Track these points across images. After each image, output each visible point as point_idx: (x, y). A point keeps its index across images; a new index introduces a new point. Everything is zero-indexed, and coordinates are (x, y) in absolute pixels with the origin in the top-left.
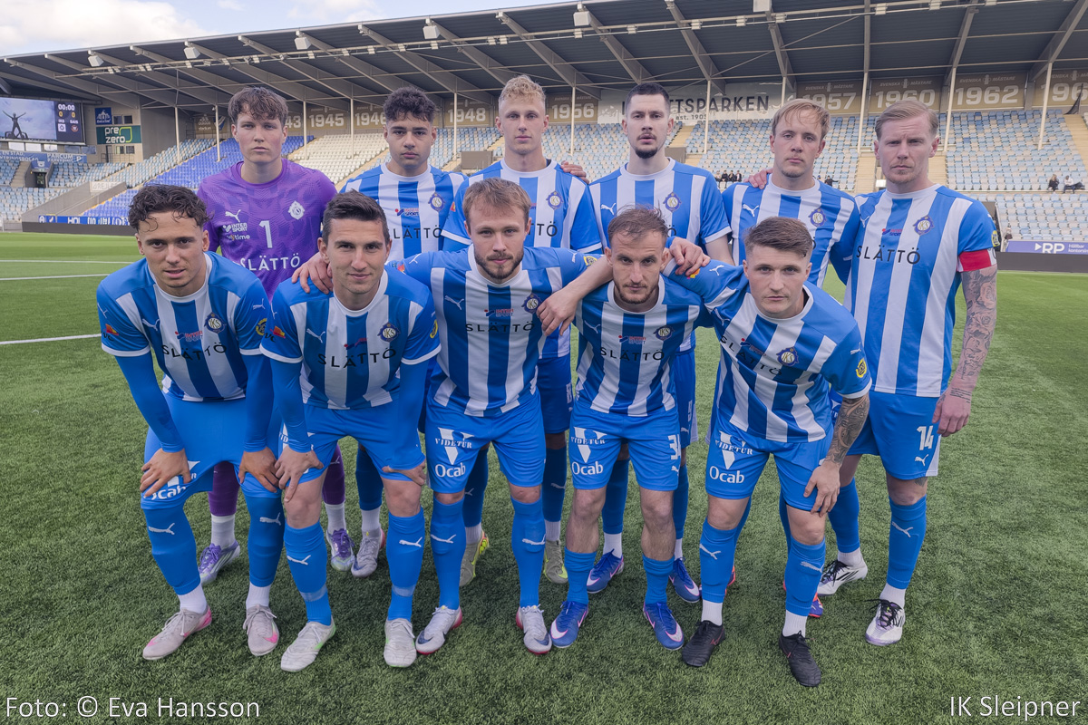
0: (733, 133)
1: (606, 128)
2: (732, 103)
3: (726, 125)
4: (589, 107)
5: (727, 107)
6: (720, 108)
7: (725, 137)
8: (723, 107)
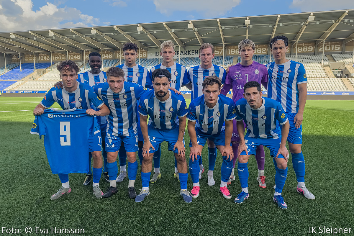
0: (188, 61)
1: (150, 60)
2: (188, 52)
3: (186, 59)
4: (144, 53)
5: (186, 53)
6: (184, 54)
7: (185, 63)
8: (185, 53)
